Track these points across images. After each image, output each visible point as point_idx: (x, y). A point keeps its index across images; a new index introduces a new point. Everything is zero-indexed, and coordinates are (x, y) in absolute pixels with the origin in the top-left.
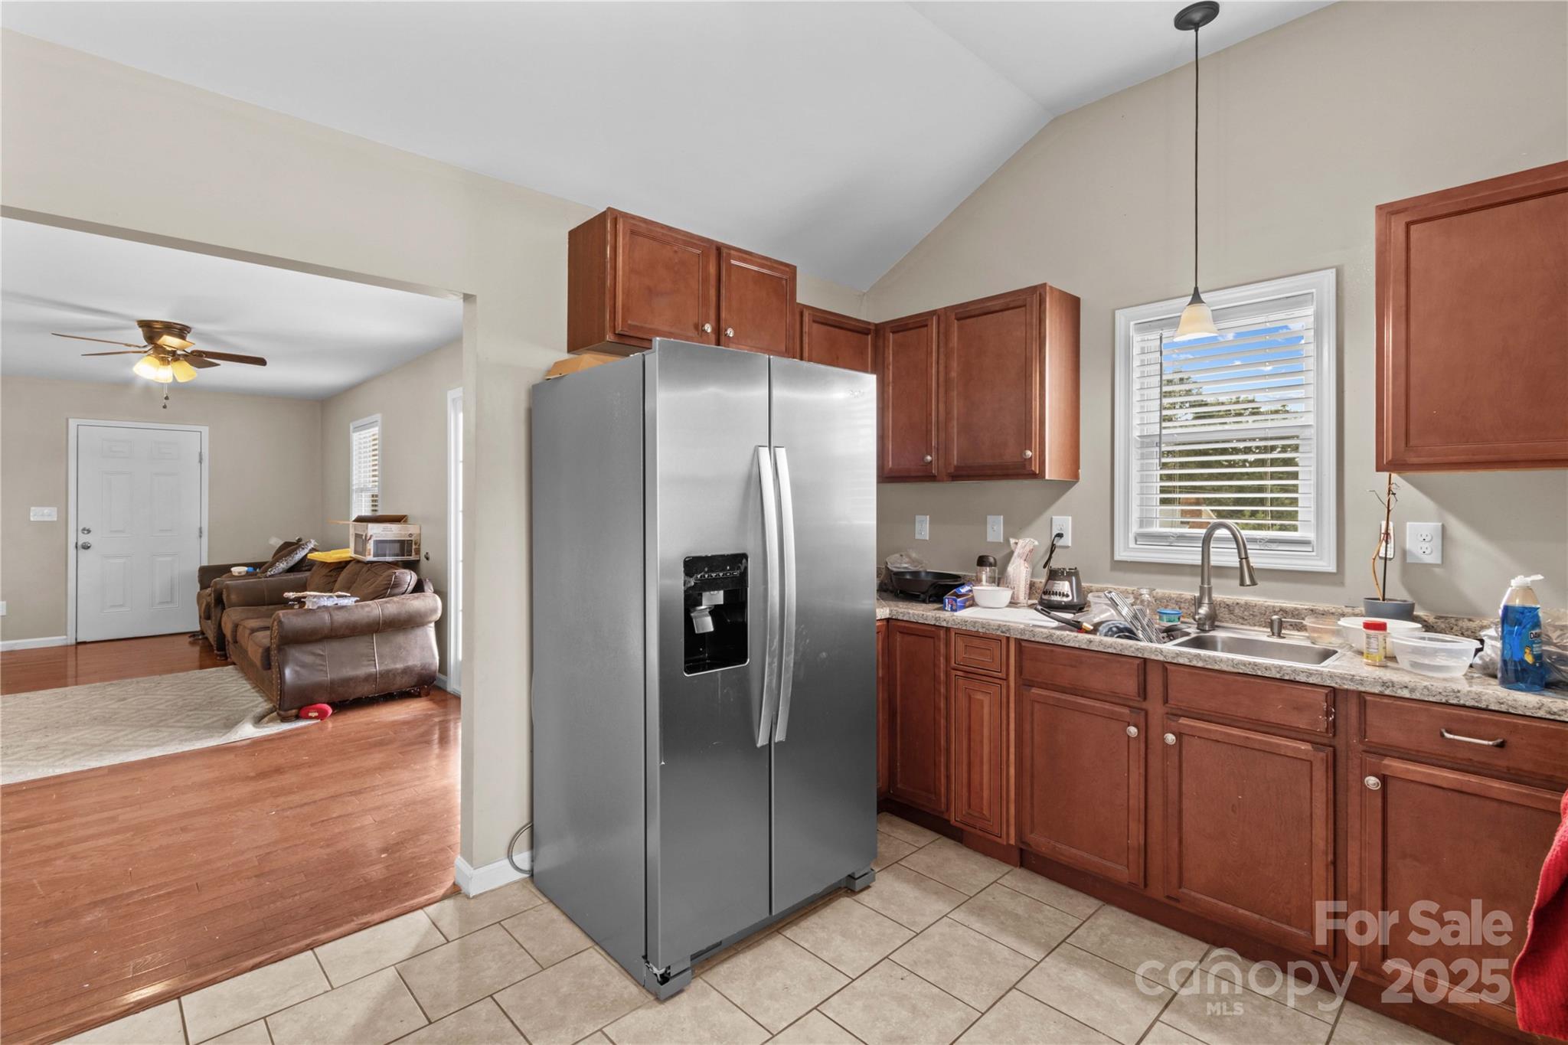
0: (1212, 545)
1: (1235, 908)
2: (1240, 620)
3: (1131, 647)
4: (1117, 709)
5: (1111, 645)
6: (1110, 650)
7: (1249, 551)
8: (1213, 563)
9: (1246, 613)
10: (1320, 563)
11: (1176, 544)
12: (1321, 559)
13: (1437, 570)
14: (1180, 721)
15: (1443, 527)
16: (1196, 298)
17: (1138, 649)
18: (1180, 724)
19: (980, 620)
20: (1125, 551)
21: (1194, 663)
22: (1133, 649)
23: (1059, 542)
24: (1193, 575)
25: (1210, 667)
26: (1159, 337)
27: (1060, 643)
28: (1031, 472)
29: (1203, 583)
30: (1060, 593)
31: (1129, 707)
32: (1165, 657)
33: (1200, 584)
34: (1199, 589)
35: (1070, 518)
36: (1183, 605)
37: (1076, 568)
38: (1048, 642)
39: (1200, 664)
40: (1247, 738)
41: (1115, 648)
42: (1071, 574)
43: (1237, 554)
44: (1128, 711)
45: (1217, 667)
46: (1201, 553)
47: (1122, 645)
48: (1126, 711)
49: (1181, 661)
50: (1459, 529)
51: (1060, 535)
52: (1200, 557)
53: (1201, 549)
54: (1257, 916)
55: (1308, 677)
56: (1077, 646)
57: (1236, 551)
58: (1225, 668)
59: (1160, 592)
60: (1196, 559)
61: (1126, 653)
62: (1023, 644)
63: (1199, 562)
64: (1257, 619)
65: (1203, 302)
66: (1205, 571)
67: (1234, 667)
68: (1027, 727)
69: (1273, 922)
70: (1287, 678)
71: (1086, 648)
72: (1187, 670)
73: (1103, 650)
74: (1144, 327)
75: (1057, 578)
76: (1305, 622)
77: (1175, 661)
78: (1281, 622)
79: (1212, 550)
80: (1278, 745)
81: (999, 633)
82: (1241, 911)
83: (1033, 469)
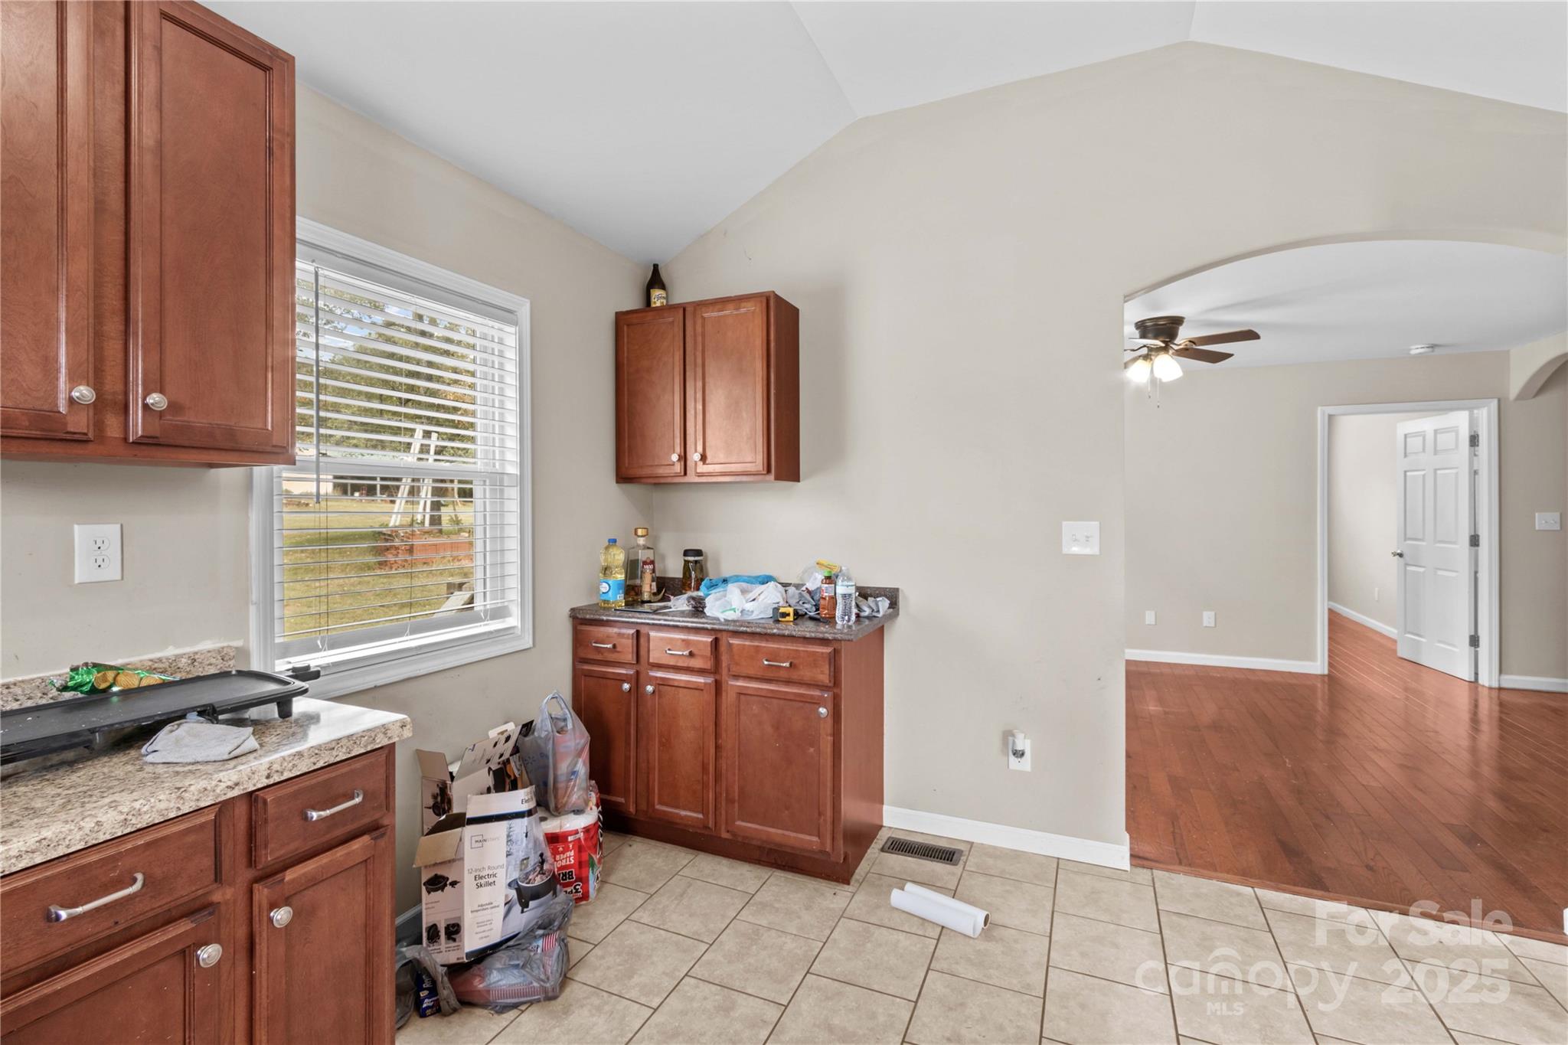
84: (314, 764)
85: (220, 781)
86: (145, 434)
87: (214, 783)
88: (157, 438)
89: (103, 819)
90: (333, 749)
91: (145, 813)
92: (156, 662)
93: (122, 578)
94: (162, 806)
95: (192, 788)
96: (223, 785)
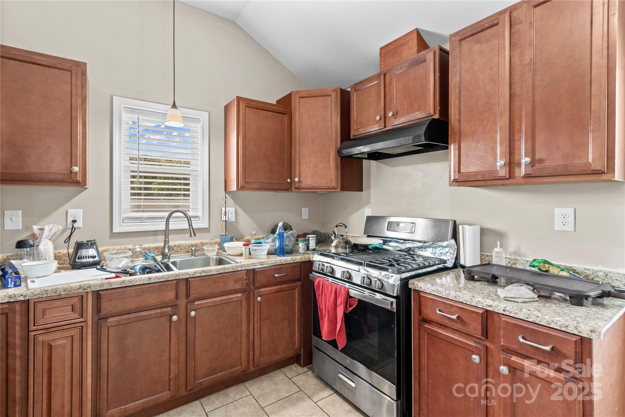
0: (170, 220)
1: (216, 375)
2: (176, 252)
3: (173, 275)
4: (164, 310)
5: (162, 277)
6: (162, 280)
7: (192, 221)
8: (170, 228)
9: (179, 249)
10: (204, 224)
11: (144, 221)
12: (204, 223)
13: (234, 223)
14: (195, 304)
15: (236, 209)
16: (174, 106)
17: (176, 276)
18: (196, 305)
19: (61, 286)
20: (119, 227)
21: (203, 274)
22: (174, 276)
23: (75, 225)
24: (162, 235)
25: (208, 274)
26: (137, 118)
27: (130, 284)
28: (76, 181)
29: (165, 238)
30: (88, 256)
31: (170, 306)
32: (190, 275)
33: (164, 238)
34: (163, 241)
35: (82, 210)
36: (151, 250)
37: (94, 240)
38: (122, 286)
39: (205, 274)
40: (222, 300)
41: (165, 278)
42: (91, 244)
43: (188, 223)
44: (171, 309)
45: (211, 274)
46: (165, 224)
47: (168, 275)
48: (169, 309)
49: (197, 275)
50: (239, 210)
51: (74, 221)
52: (165, 226)
53: (165, 223)
54: (224, 373)
55: (241, 268)
56: (142, 283)
57: (187, 222)
58: (214, 273)
59: (146, 246)
60: (163, 227)
61: (171, 279)
62: (101, 293)
63: (164, 229)
64: (183, 250)
65: (177, 108)
66: (166, 232)
67: (217, 271)
68: (104, 346)
69: (230, 371)
70: (235, 270)
71: (148, 283)
72: (198, 279)
73: (158, 281)
74: (131, 110)
75: (83, 248)
76: (204, 248)
77: (194, 276)
78: (196, 250)
79: (170, 222)
80: (232, 298)
81: (81, 291)
82: (219, 374)
83: (78, 179)
84: (527, 318)
85: (485, 302)
86: (526, 174)
87: (483, 301)
88: (531, 174)
89: (451, 293)
90: (539, 317)
91: (461, 298)
92: (586, 270)
93: (575, 231)
94: (466, 298)
95: (476, 299)
96: (485, 303)
